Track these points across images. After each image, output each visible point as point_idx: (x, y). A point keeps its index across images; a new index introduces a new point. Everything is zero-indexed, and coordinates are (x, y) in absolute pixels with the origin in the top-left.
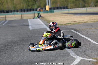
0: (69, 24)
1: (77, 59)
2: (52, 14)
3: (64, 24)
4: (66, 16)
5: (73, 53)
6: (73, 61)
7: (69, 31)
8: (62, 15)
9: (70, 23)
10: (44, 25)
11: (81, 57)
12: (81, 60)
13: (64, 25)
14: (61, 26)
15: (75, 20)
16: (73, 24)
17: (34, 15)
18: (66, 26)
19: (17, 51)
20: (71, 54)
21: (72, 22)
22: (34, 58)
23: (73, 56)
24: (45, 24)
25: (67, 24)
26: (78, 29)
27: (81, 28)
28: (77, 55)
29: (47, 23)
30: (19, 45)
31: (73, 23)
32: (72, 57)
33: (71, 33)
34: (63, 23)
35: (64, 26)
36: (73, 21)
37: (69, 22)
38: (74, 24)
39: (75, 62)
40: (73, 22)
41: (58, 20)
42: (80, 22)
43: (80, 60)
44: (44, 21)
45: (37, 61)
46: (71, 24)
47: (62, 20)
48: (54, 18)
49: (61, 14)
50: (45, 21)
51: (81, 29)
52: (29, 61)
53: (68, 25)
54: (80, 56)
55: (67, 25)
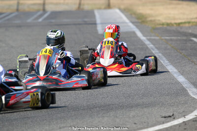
0: (187, 25)
3: (176, 24)
4: (180, 6)
5: (195, 90)
6: (195, 108)
7: (186, 40)
8: (171, 4)
9: (189, 23)
10: (131, 24)
13: (175, 25)
14: (168, 28)
16: (195, 24)
18: (179, 29)
20: (189, 91)
21: (193, 20)
22: (107, 97)
23: (194, 97)
24: (133, 23)
25: (181, 23)
29: (137, 21)
31: (194, 22)
32: (191, 97)
33: (189, 45)
34: (173, 22)
35: (174, 28)
36: (195, 17)
37: (187, 19)
41: (161, 14)
44: (131, 14)
45: (113, 105)
46: (190, 25)
47: (170, 14)
48: (151, 9)
50: (133, 16)
52: (96, 103)
53: (184, 25)
55: (181, 25)
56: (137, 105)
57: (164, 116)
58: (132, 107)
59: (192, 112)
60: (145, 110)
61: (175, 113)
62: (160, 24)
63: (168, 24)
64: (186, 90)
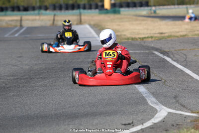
0: (150, 39)
1: (160, 111)
2: (117, 16)
3: (140, 38)
5: (154, 99)
6: (153, 116)
7: (148, 54)
8: (137, 20)
9: (152, 37)
11: (169, 108)
12: (169, 113)
13: (139, 40)
14: (133, 42)
15: (161, 32)
16: (157, 38)
17: (79, 17)
18: (142, 43)
19: (41, 91)
20: (148, 101)
21: (156, 35)
23: (153, 106)
25: (145, 38)
26: (167, 50)
27: (173, 48)
28: (160, 103)
30: (45, 78)
31: (157, 37)
32: (150, 106)
33: (151, 58)
34: (137, 36)
35: (138, 43)
36: (157, 32)
37: (150, 34)
38: (160, 39)
39: (157, 118)
40: (158, 35)
41: (127, 30)
42: (173, 34)
43: (166, 114)
44: (100, 30)
45: (78, 113)
46: (153, 39)
47: (135, 29)
48: (119, 25)
49: (135, 17)
51: (172, 50)
52: (63, 112)
53: (147, 40)
54: (166, 106)
55: (145, 40)
56: (101, 114)
57: (124, 123)
58: (96, 115)
59: (150, 119)
60: (108, 118)
61: (134, 121)
62: (126, 39)
63: (133, 39)
64: (146, 100)
